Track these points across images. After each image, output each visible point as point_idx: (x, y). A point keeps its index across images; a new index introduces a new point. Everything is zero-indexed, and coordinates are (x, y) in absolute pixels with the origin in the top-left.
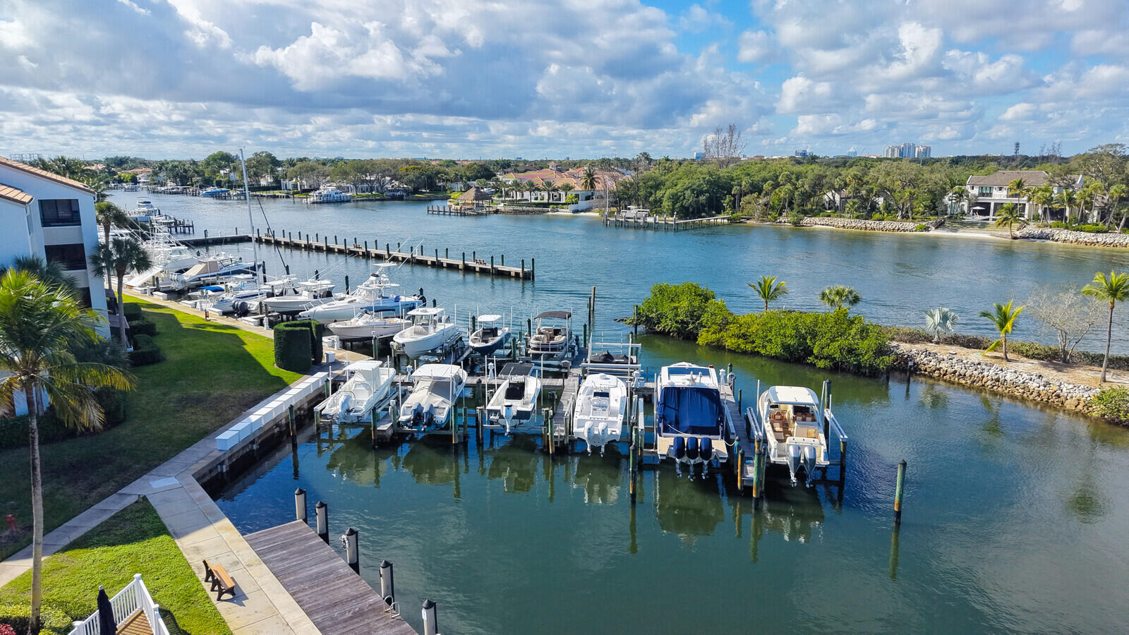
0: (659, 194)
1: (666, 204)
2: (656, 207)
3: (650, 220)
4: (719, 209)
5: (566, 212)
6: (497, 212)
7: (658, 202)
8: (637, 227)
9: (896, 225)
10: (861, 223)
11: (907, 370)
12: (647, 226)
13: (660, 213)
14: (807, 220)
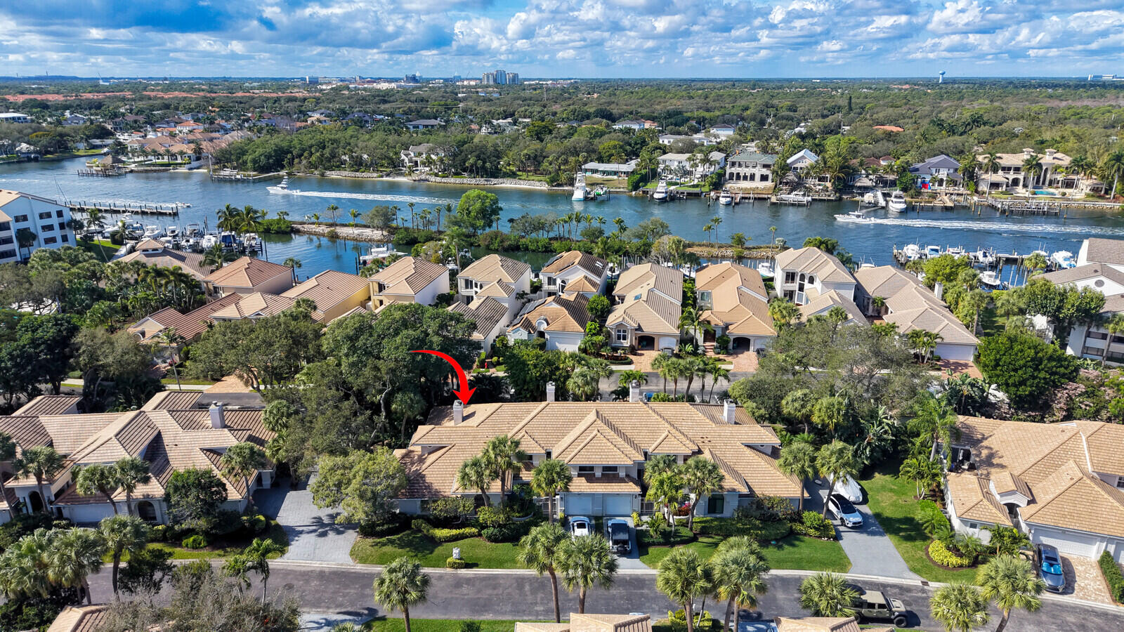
0: (245, 158)
1: (249, 165)
2: (242, 166)
3: (238, 177)
4: (283, 167)
5: (183, 170)
6: (132, 171)
7: (245, 163)
8: (231, 181)
9: (369, 175)
10: (353, 174)
11: (297, 232)
12: (237, 181)
13: (247, 170)
14: (328, 173)
